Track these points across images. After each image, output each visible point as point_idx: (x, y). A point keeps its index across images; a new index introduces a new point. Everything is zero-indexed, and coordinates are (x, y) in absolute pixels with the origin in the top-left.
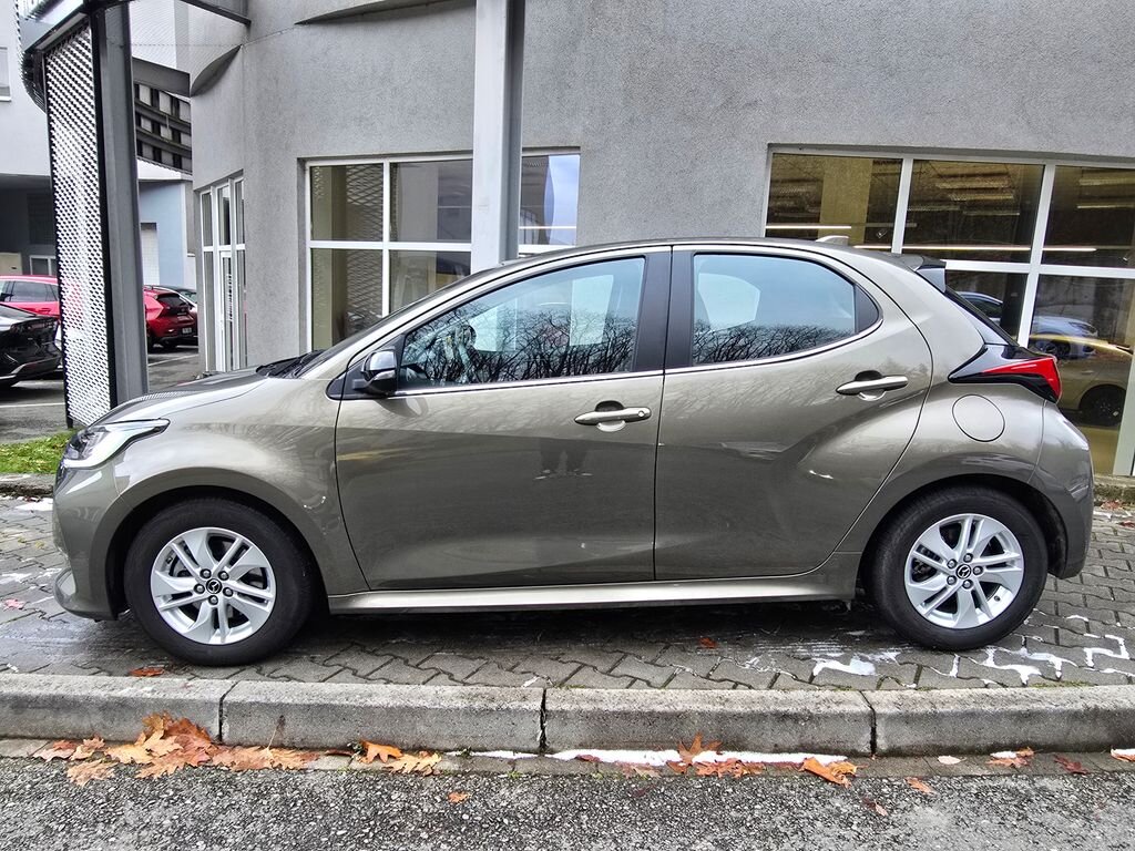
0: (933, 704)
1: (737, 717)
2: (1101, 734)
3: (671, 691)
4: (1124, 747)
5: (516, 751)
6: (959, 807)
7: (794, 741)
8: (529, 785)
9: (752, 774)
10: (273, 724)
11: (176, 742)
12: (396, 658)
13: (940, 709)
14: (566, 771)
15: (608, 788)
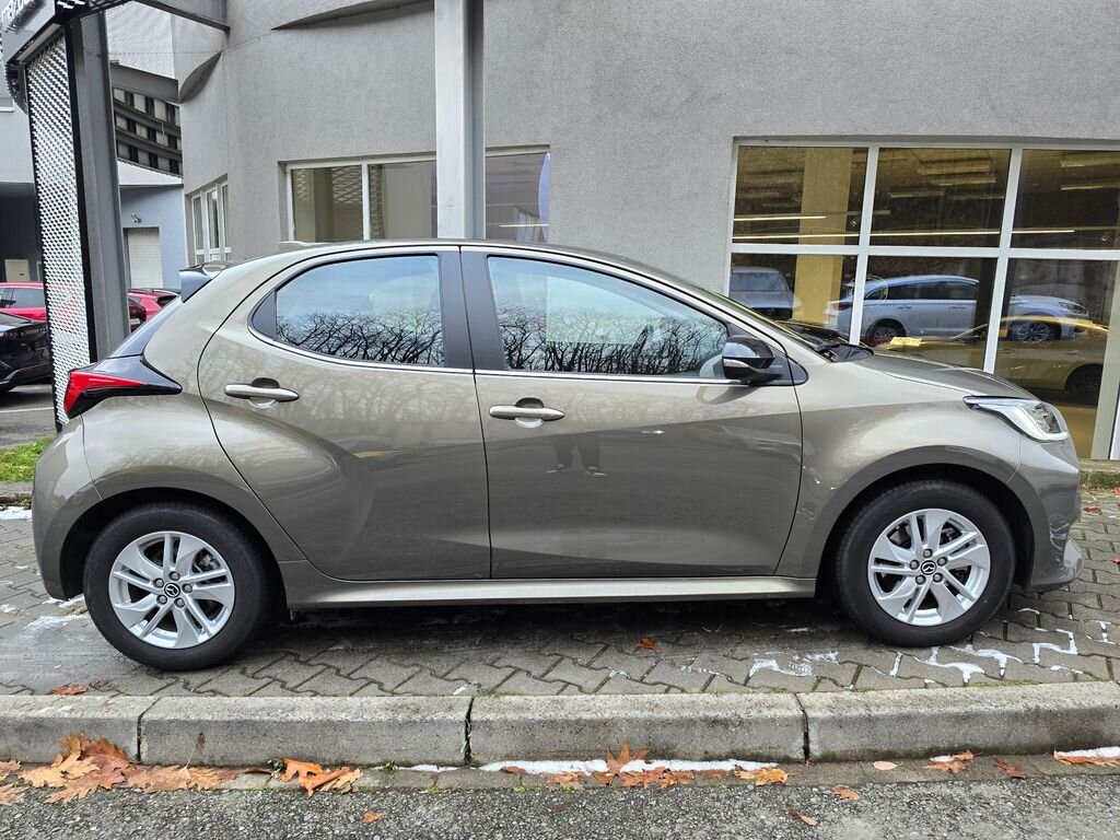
0: (867, 706)
1: (665, 723)
2: (1044, 735)
3: (601, 696)
4: (1067, 750)
5: (439, 765)
6: (888, 818)
7: (724, 748)
8: (448, 802)
9: (679, 785)
10: (193, 742)
11: (93, 763)
12: (329, 667)
13: (875, 712)
14: (489, 785)
15: (528, 803)
